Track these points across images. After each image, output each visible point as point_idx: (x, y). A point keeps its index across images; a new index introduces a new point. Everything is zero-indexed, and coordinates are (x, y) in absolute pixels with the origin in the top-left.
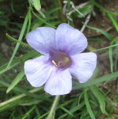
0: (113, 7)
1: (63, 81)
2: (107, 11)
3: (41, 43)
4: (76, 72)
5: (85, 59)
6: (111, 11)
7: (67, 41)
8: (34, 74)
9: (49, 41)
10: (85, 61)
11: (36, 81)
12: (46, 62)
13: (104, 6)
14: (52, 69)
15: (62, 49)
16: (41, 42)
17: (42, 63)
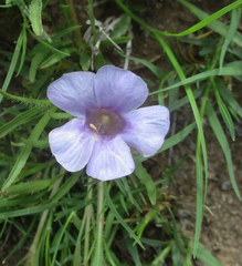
0: (162, 22)
1: (117, 156)
2: (153, 30)
3: (72, 99)
4: (136, 139)
5: (148, 118)
6: (158, 29)
7: (116, 92)
8: (67, 152)
9: (86, 94)
10: (150, 121)
11: (72, 161)
12: (82, 129)
13: (146, 21)
14: (94, 138)
15: (107, 105)
16: (73, 96)
17: (77, 131)
